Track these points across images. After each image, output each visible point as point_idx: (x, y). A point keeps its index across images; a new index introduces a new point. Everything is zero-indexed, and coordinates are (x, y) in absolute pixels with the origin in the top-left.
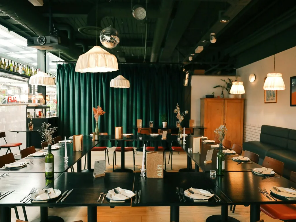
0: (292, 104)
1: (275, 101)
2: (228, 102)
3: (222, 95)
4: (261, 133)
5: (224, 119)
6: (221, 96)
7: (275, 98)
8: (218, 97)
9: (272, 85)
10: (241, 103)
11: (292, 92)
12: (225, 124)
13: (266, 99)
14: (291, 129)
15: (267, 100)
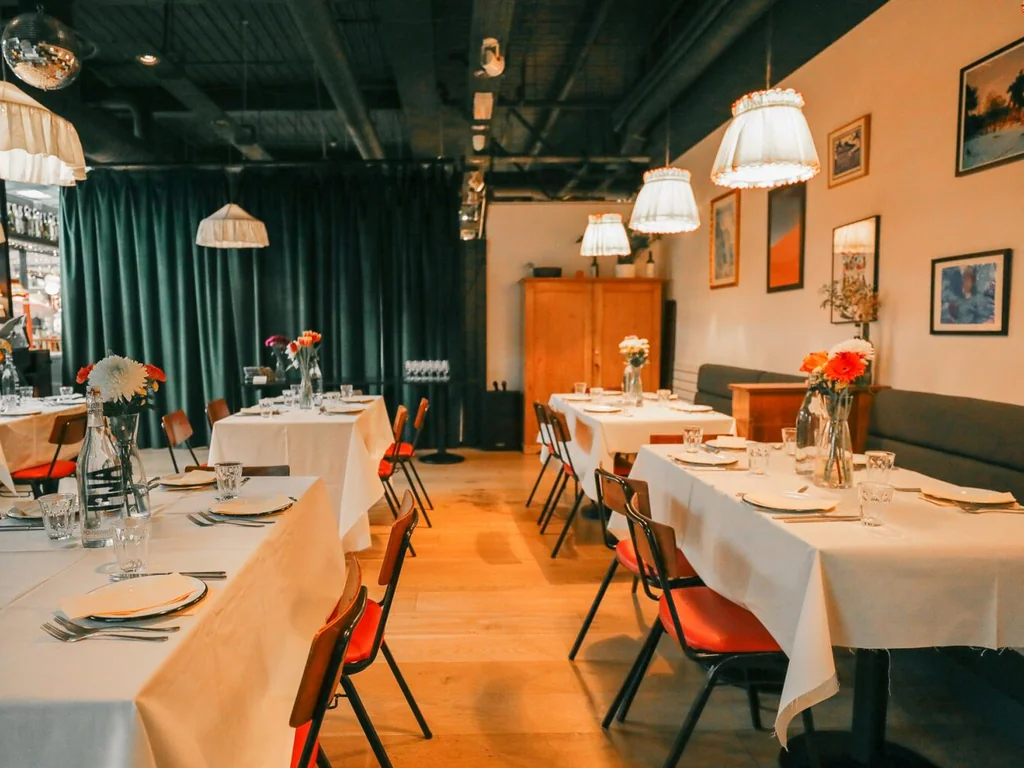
0: (772, 286)
1: (731, 280)
2: (605, 291)
3: (594, 269)
4: (696, 390)
5: (593, 350)
6: (591, 272)
7: (734, 267)
8: (580, 274)
9: (652, 213)
10: (652, 292)
11: (772, 245)
12: (597, 366)
13: (714, 276)
14: (764, 372)
15: (717, 277)
